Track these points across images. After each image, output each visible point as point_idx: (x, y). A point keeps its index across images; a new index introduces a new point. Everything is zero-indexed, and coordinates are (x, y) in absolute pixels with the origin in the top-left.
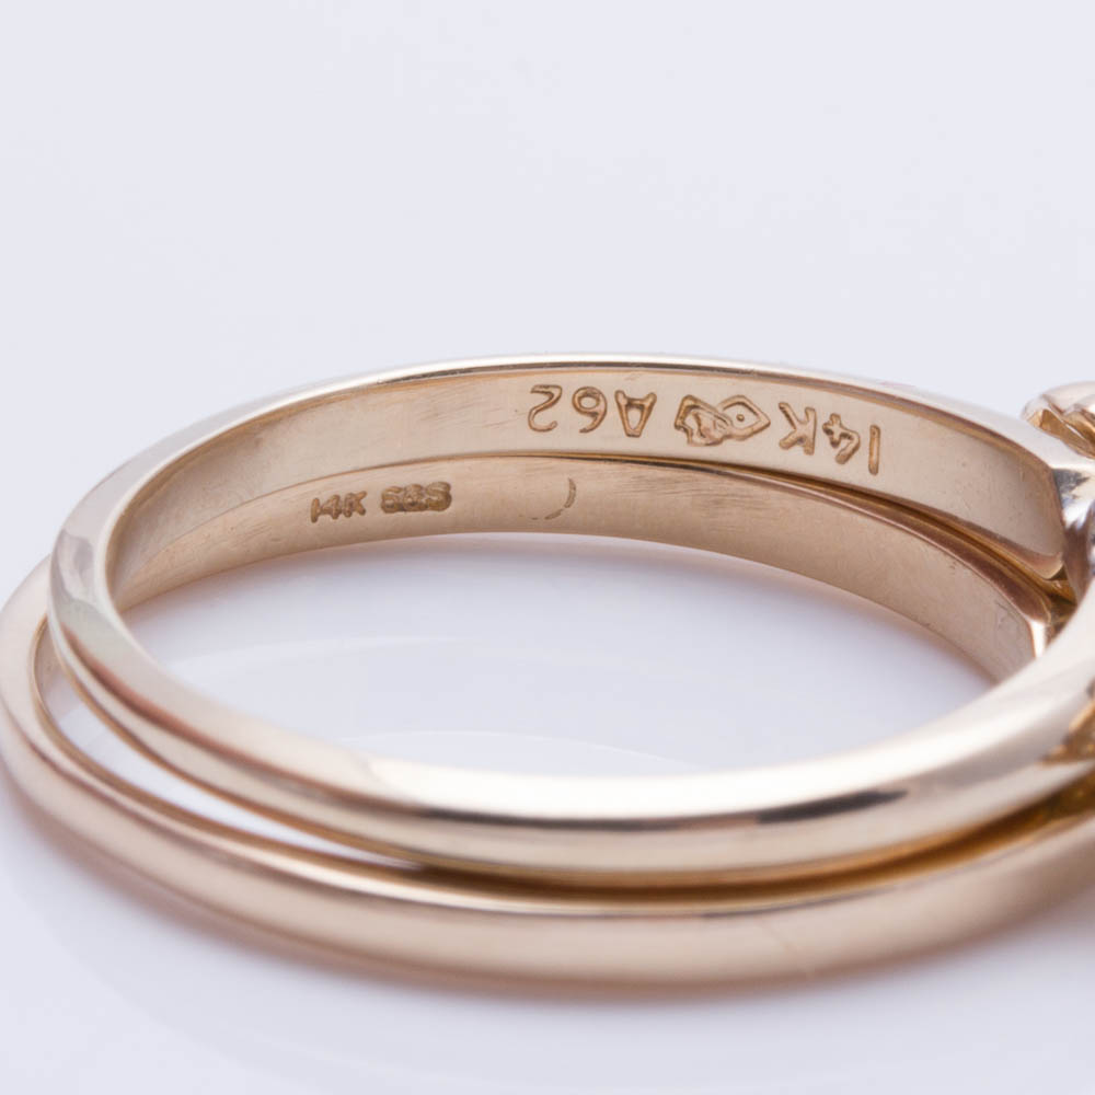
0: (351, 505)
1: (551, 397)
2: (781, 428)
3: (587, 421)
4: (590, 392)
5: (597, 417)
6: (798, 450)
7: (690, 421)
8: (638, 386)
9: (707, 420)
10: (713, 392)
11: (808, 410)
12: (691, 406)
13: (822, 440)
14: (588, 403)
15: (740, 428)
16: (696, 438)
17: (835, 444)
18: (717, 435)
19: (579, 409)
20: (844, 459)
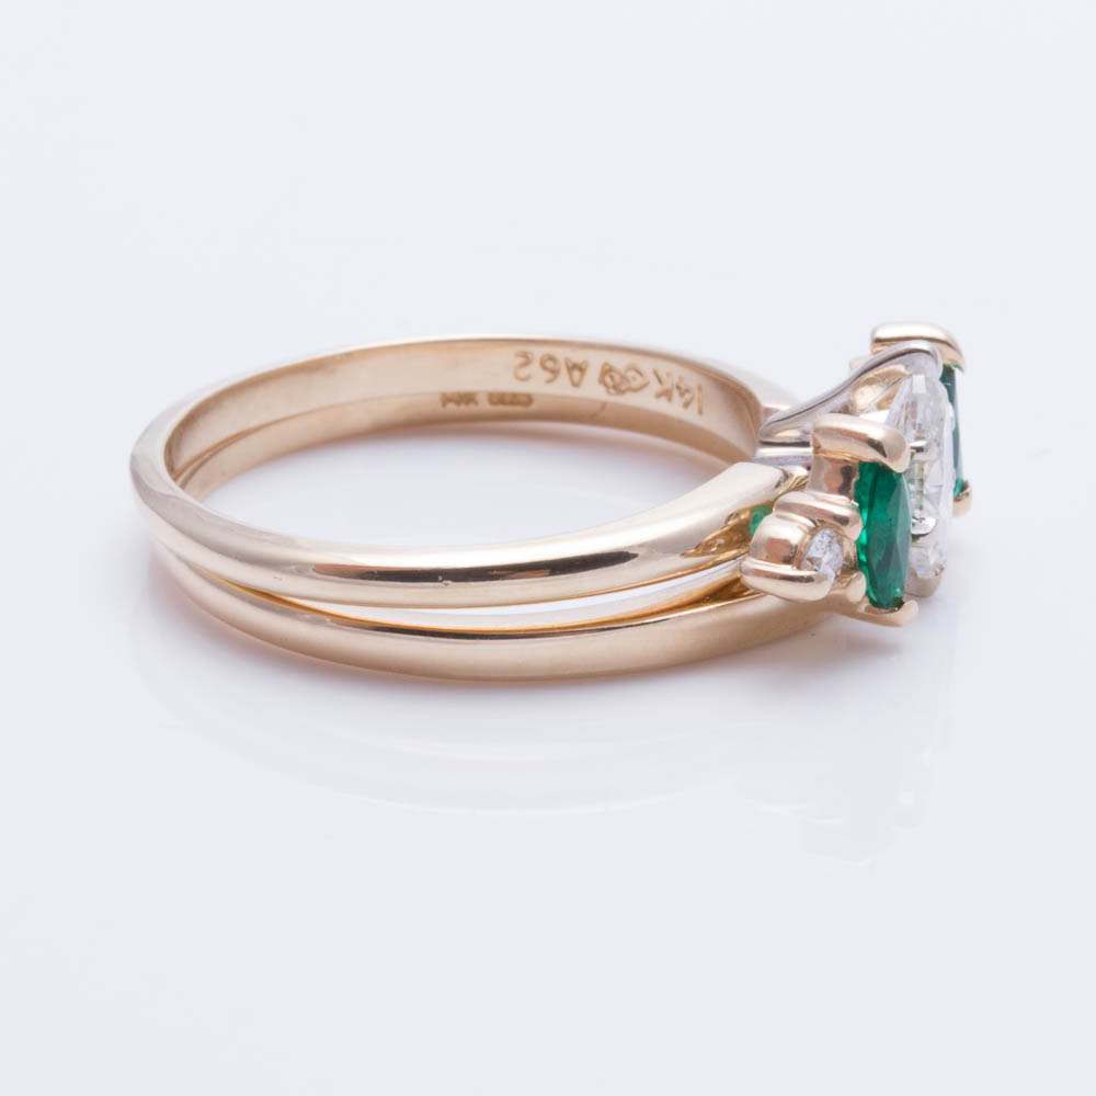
0: (468, 398)
1: (527, 361)
2: (655, 387)
3: (548, 375)
4: (552, 359)
5: (555, 372)
6: (663, 400)
7: (608, 380)
8: (578, 357)
9: (617, 378)
10: (619, 362)
11: (668, 374)
12: (607, 371)
13: (676, 394)
14: (549, 364)
15: (635, 384)
16: (612, 391)
17: (682, 395)
18: (623, 388)
19: (544, 367)
20: (686, 405)
